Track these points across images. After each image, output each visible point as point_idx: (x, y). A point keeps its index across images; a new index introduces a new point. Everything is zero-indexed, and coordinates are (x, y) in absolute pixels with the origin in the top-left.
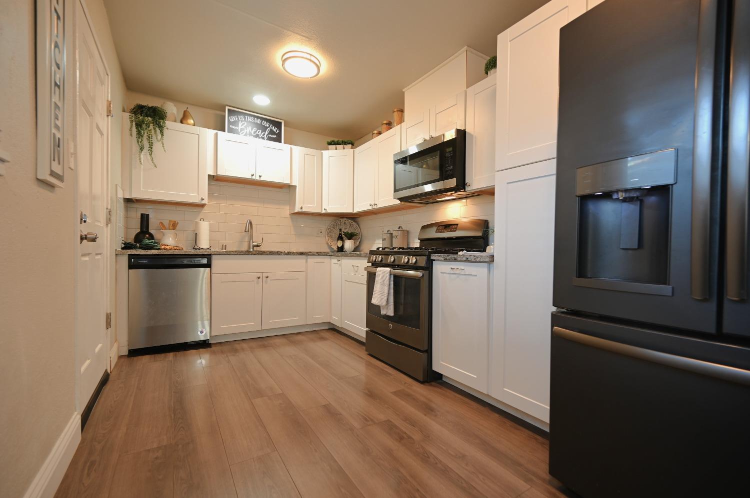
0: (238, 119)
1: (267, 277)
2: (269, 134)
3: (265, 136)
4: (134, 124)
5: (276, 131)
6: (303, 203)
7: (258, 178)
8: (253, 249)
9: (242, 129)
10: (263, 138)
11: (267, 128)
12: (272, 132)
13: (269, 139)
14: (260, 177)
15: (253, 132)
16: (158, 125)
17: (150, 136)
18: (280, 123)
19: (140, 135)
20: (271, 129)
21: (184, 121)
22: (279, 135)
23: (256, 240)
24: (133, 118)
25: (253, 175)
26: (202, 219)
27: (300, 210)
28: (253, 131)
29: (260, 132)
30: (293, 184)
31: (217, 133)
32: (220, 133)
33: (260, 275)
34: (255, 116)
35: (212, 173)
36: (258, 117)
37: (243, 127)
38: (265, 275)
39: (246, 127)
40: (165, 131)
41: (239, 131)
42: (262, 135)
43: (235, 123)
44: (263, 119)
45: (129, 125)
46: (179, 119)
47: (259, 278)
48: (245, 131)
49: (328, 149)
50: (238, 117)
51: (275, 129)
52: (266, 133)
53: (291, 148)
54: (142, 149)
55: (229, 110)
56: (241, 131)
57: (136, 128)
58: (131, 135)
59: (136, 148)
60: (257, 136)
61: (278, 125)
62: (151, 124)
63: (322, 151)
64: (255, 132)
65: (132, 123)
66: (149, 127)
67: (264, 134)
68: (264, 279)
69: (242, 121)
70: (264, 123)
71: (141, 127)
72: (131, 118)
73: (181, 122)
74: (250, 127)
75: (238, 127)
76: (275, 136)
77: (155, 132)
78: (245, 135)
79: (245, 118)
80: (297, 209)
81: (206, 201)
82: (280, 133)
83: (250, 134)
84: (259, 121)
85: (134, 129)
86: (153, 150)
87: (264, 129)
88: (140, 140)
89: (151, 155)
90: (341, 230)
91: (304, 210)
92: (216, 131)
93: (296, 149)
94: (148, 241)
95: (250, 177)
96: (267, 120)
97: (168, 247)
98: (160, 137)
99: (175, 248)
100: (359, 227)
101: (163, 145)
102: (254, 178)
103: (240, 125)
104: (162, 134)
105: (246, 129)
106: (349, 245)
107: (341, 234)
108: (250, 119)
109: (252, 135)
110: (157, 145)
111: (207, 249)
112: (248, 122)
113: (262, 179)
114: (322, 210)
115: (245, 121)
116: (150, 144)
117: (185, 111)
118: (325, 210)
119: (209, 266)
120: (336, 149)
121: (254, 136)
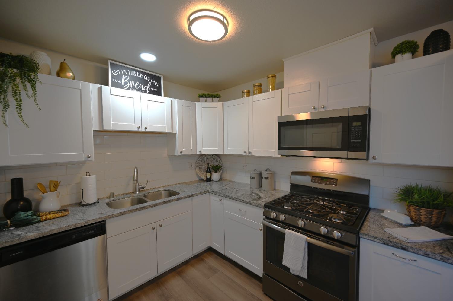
0: (121, 73)
1: (161, 226)
2: (150, 87)
3: (147, 89)
5: (157, 85)
6: (181, 148)
7: (144, 130)
9: (125, 83)
10: (145, 92)
11: (149, 82)
12: (152, 86)
13: (151, 92)
14: (146, 128)
15: (136, 86)
17: (18, 91)
18: (160, 78)
20: (152, 83)
21: (61, 75)
22: (159, 88)
25: (139, 128)
26: (88, 174)
27: (180, 154)
28: (136, 84)
29: (142, 86)
30: (174, 133)
32: (104, 87)
33: (154, 225)
34: (137, 71)
35: (97, 129)
36: (140, 72)
37: (126, 81)
38: (159, 223)
39: (129, 81)
41: (123, 84)
42: (144, 89)
43: (119, 77)
44: (144, 74)
46: (54, 72)
47: (154, 229)
48: (129, 85)
49: (199, 101)
50: (120, 71)
51: (155, 83)
52: (148, 87)
53: (171, 101)
55: (111, 63)
56: (124, 85)
60: (139, 90)
61: (158, 79)
63: (196, 103)
64: (138, 86)
67: (146, 88)
68: (158, 227)
69: (125, 75)
70: (146, 77)
73: (58, 75)
74: (133, 81)
75: (122, 81)
76: (156, 90)
77: (25, 86)
78: (129, 89)
79: (128, 72)
80: (177, 153)
81: (92, 158)
82: (160, 86)
83: (133, 88)
84: (141, 76)
87: (146, 83)
90: (208, 164)
91: (183, 154)
92: (100, 86)
93: (176, 101)
94: (23, 215)
95: (136, 130)
96: (148, 75)
97: (50, 216)
98: (31, 92)
99: (60, 214)
100: (220, 159)
101: (36, 101)
102: (140, 130)
103: (123, 79)
104: (34, 89)
105: (130, 83)
106: (215, 176)
107: (209, 168)
108: (133, 73)
109: (135, 89)
110: (27, 102)
111: (95, 203)
112: (130, 76)
113: (147, 130)
114: (196, 152)
115: (128, 75)
116: (18, 101)
117: (61, 63)
118: (200, 152)
119: (104, 232)
120: (206, 101)
121: (137, 90)
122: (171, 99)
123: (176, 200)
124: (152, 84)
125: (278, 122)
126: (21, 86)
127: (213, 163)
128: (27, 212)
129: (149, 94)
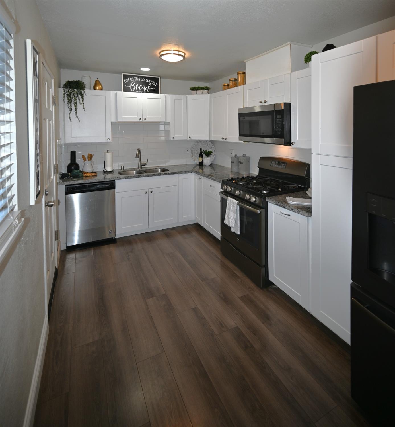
0: (130, 80)
1: (152, 192)
2: (150, 87)
3: (148, 89)
4: (66, 95)
5: (155, 85)
6: (174, 134)
7: (144, 121)
9: (133, 87)
10: (146, 92)
11: (149, 83)
12: (152, 86)
13: (151, 92)
14: (145, 119)
15: (139, 88)
16: (80, 93)
17: (76, 102)
18: (158, 79)
19: (70, 101)
21: (96, 88)
22: (157, 87)
23: (143, 160)
24: (65, 91)
25: (140, 119)
26: (108, 151)
27: (172, 139)
28: (140, 87)
29: (144, 88)
30: (167, 121)
31: (117, 93)
32: (119, 92)
33: (147, 191)
34: (140, 77)
35: (114, 121)
36: (143, 77)
37: (133, 85)
38: (150, 191)
39: (135, 85)
40: (85, 97)
41: (131, 88)
42: (145, 89)
43: (128, 83)
44: (145, 78)
45: (63, 96)
47: (146, 193)
48: (135, 88)
49: (190, 94)
50: (129, 79)
51: (154, 84)
52: (148, 88)
53: (165, 97)
54: (71, 111)
55: (124, 75)
56: (132, 88)
57: (67, 97)
58: (64, 102)
59: (67, 111)
60: (142, 91)
61: (156, 80)
62: (76, 94)
63: (187, 95)
64: (141, 88)
65: (64, 94)
66: (75, 96)
67: (147, 88)
68: (150, 193)
69: (132, 82)
70: (147, 81)
71: (70, 97)
72: (64, 91)
73: (94, 89)
74: (138, 85)
75: (130, 86)
76: (154, 89)
77: (79, 98)
78: (135, 91)
79: (134, 79)
80: (171, 139)
81: (110, 141)
82: (158, 85)
83: (138, 89)
84: (143, 80)
85: (66, 99)
86: (77, 111)
87: (146, 84)
88: (70, 105)
89: (76, 114)
90: (201, 149)
91: (175, 139)
92: (116, 92)
93: (169, 97)
95: (138, 120)
96: (149, 78)
97: (88, 174)
99: (92, 174)
100: (214, 146)
101: (83, 107)
102: (141, 120)
103: (131, 84)
104: (83, 99)
105: (135, 87)
106: (207, 161)
107: (201, 153)
108: (138, 79)
109: (139, 90)
111: (111, 171)
112: (136, 81)
113: (146, 121)
114: (187, 138)
115: (134, 81)
116: (76, 107)
117: (96, 81)
118: (190, 138)
119: (114, 188)
120: (197, 93)
121: (140, 91)
122: (166, 95)
123: (164, 175)
124: (152, 84)
125: (239, 114)
128: (77, 170)
129: (149, 92)
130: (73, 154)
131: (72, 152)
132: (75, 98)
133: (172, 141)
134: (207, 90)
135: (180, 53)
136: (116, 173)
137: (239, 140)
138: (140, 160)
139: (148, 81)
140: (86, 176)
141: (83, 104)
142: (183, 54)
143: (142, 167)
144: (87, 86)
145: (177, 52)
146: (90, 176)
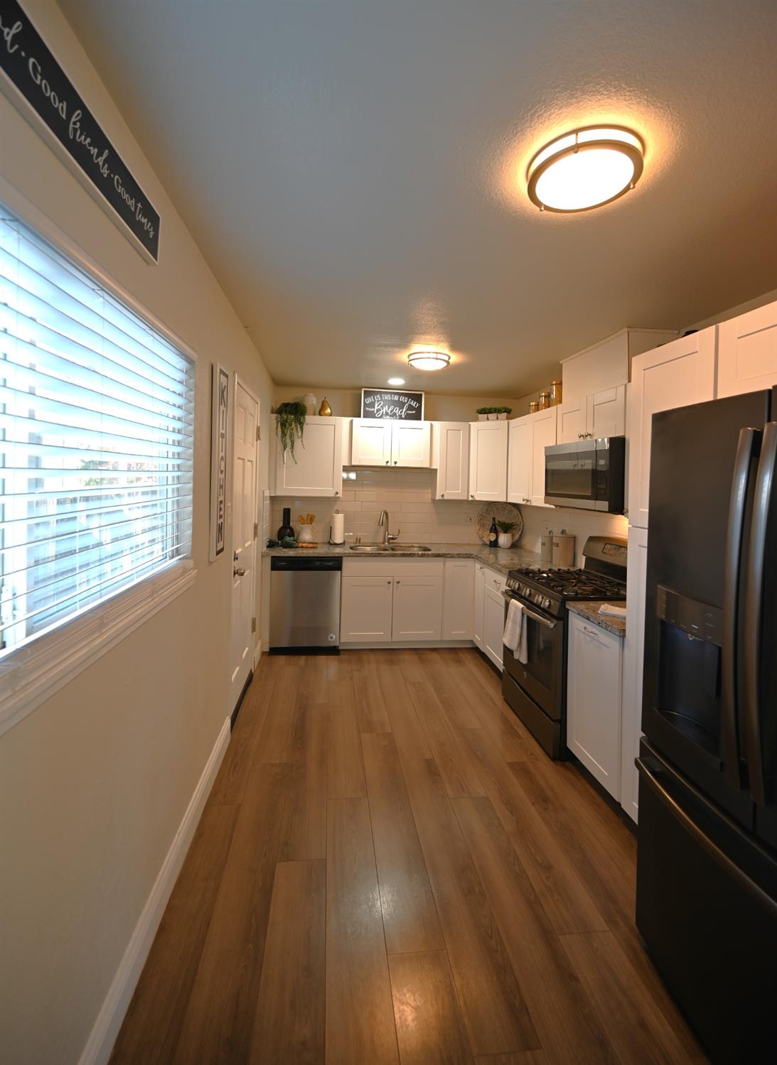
1: (398, 582)
2: (407, 410)
3: (404, 413)
4: (279, 424)
5: (416, 405)
6: (446, 489)
7: (393, 465)
8: (389, 543)
9: (378, 410)
10: (401, 418)
11: (405, 403)
12: (410, 408)
13: (409, 417)
14: (396, 463)
15: (389, 412)
16: (299, 421)
17: (292, 434)
18: (421, 395)
19: (284, 434)
20: (410, 405)
21: (322, 413)
22: (419, 410)
23: (392, 531)
24: (280, 418)
25: (388, 462)
26: (337, 512)
27: (441, 498)
28: (390, 409)
29: (397, 411)
30: (433, 467)
32: (355, 420)
33: (390, 579)
34: (391, 393)
35: (347, 464)
36: (395, 394)
37: (379, 407)
38: (397, 579)
39: (382, 407)
40: (305, 426)
41: (376, 412)
42: (399, 414)
43: (372, 405)
44: (400, 394)
45: (275, 425)
46: (317, 411)
47: (389, 583)
48: (381, 412)
49: (476, 420)
50: (374, 398)
51: (414, 404)
52: (404, 410)
53: (432, 425)
54: (285, 448)
55: (365, 391)
57: (282, 427)
58: (277, 435)
59: (280, 447)
60: (393, 415)
61: (417, 398)
62: (293, 423)
63: (470, 423)
64: (391, 411)
65: (277, 423)
66: (292, 425)
67: (402, 412)
68: (395, 583)
69: (378, 401)
71: (285, 426)
72: (277, 418)
73: (320, 415)
74: (387, 406)
75: (374, 408)
76: (414, 412)
77: (297, 429)
78: (382, 417)
79: (381, 397)
80: (438, 497)
81: (340, 495)
82: (420, 406)
83: (387, 414)
84: (396, 398)
85: (279, 429)
86: (294, 447)
87: (401, 405)
88: (284, 439)
89: (292, 452)
90: (494, 519)
91: (446, 498)
92: (352, 419)
93: (438, 425)
94: (288, 539)
95: (384, 464)
96: (405, 395)
97: (304, 545)
98: (300, 434)
99: (311, 545)
100: (521, 514)
101: (302, 442)
102: (389, 464)
103: (376, 405)
104: (302, 431)
105: (383, 409)
106: (504, 539)
107: (494, 525)
108: (387, 397)
109: (389, 415)
110: (298, 443)
111: (341, 544)
112: (385, 401)
113: (397, 465)
114: (468, 497)
115: (382, 400)
116: (293, 442)
117: (323, 402)
118: (472, 496)
119: (339, 568)
120: (488, 419)
121: (391, 416)
122: (432, 422)
125: (546, 456)
126: (295, 429)
127: (503, 518)
128: (290, 536)
129: (405, 418)
130: (287, 512)
131: (284, 509)
132: (292, 429)
133: (439, 500)
134: (506, 414)
135: (440, 356)
136: (347, 546)
137: (546, 502)
138: (387, 529)
139: (403, 399)
140: (302, 547)
141: (302, 437)
142: (446, 358)
143: (391, 541)
144: (309, 410)
145: (435, 356)
146: (307, 547)
